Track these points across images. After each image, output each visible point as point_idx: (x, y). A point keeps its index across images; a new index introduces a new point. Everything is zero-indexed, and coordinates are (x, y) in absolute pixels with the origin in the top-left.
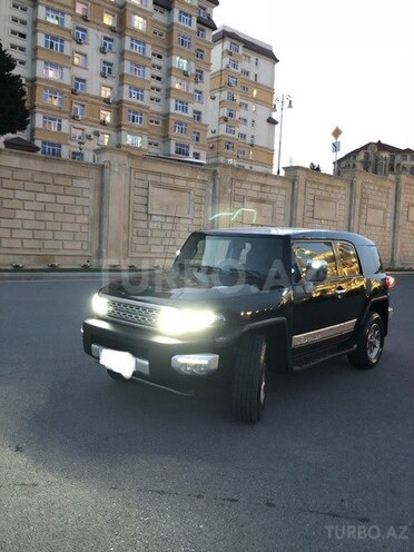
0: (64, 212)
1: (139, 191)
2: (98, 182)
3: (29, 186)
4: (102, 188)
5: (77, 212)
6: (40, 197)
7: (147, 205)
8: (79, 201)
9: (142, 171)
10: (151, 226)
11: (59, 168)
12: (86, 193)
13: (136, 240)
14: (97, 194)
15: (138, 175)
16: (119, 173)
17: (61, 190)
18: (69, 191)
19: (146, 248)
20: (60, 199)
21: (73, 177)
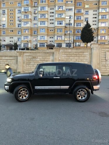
0: (81, 61)
1: (103, 54)
2: (90, 53)
3: (73, 56)
4: (91, 54)
5: (84, 61)
6: (75, 58)
7: (105, 57)
8: (85, 58)
9: (104, 48)
10: (107, 63)
11: (80, 51)
12: (87, 56)
13: (102, 67)
14: (90, 56)
15: (102, 49)
16: (96, 50)
17: (80, 56)
18: (82, 56)
19: (106, 69)
20: (80, 58)
21: (83, 52)
